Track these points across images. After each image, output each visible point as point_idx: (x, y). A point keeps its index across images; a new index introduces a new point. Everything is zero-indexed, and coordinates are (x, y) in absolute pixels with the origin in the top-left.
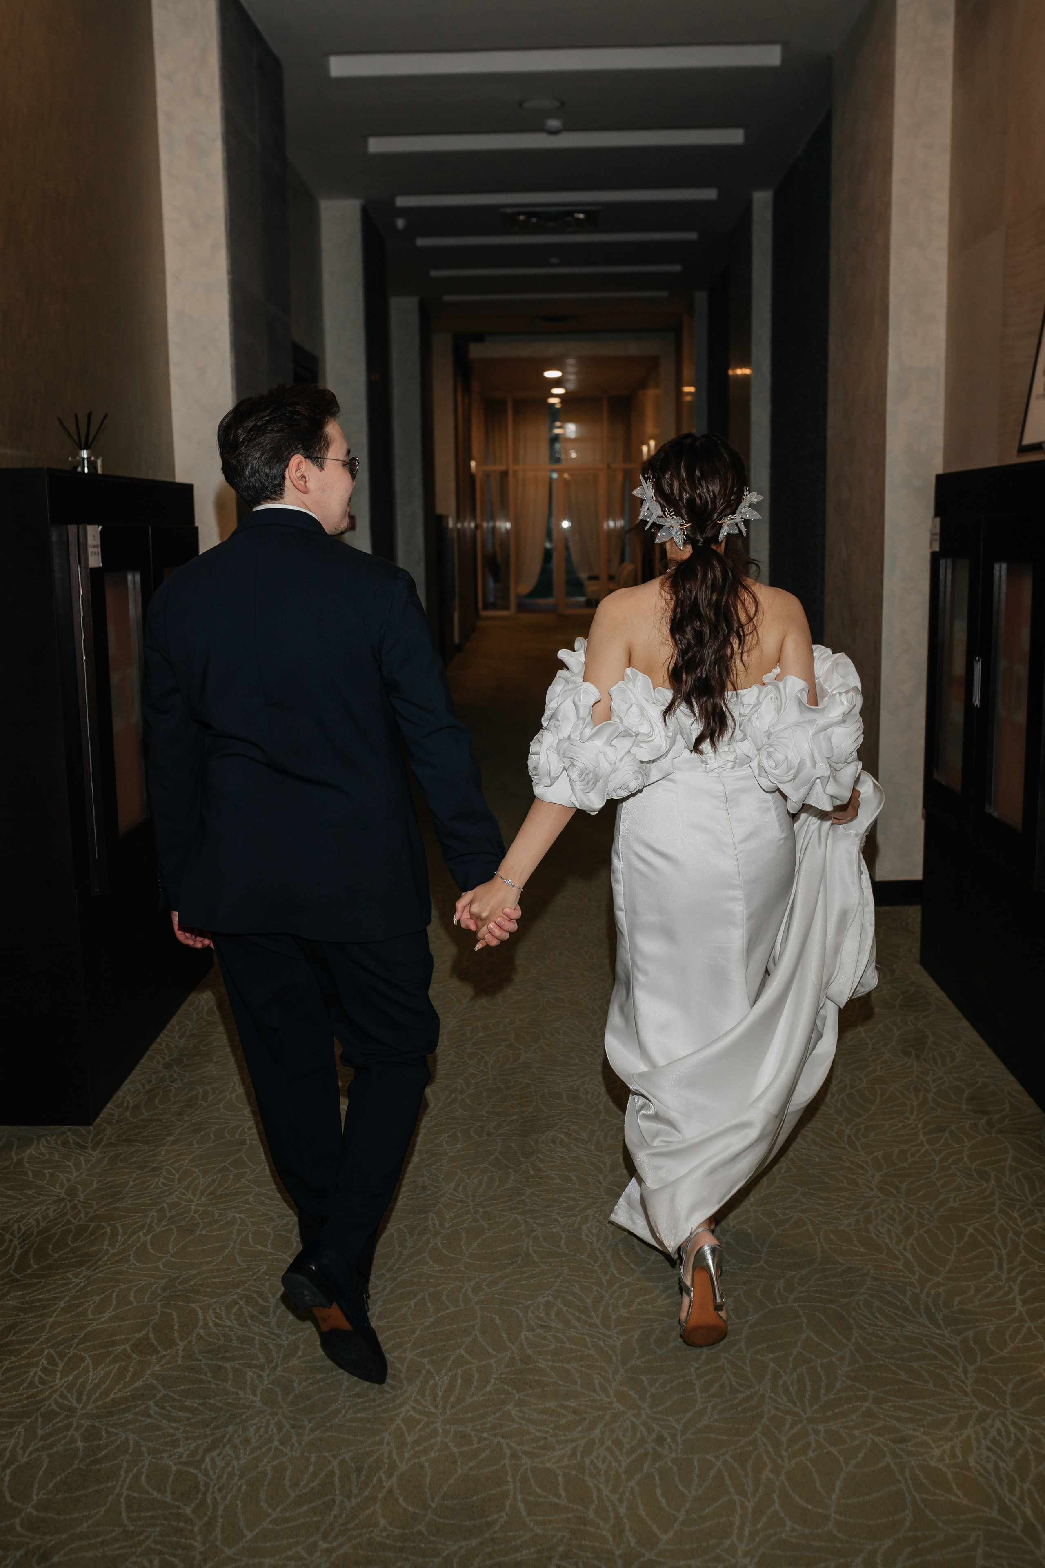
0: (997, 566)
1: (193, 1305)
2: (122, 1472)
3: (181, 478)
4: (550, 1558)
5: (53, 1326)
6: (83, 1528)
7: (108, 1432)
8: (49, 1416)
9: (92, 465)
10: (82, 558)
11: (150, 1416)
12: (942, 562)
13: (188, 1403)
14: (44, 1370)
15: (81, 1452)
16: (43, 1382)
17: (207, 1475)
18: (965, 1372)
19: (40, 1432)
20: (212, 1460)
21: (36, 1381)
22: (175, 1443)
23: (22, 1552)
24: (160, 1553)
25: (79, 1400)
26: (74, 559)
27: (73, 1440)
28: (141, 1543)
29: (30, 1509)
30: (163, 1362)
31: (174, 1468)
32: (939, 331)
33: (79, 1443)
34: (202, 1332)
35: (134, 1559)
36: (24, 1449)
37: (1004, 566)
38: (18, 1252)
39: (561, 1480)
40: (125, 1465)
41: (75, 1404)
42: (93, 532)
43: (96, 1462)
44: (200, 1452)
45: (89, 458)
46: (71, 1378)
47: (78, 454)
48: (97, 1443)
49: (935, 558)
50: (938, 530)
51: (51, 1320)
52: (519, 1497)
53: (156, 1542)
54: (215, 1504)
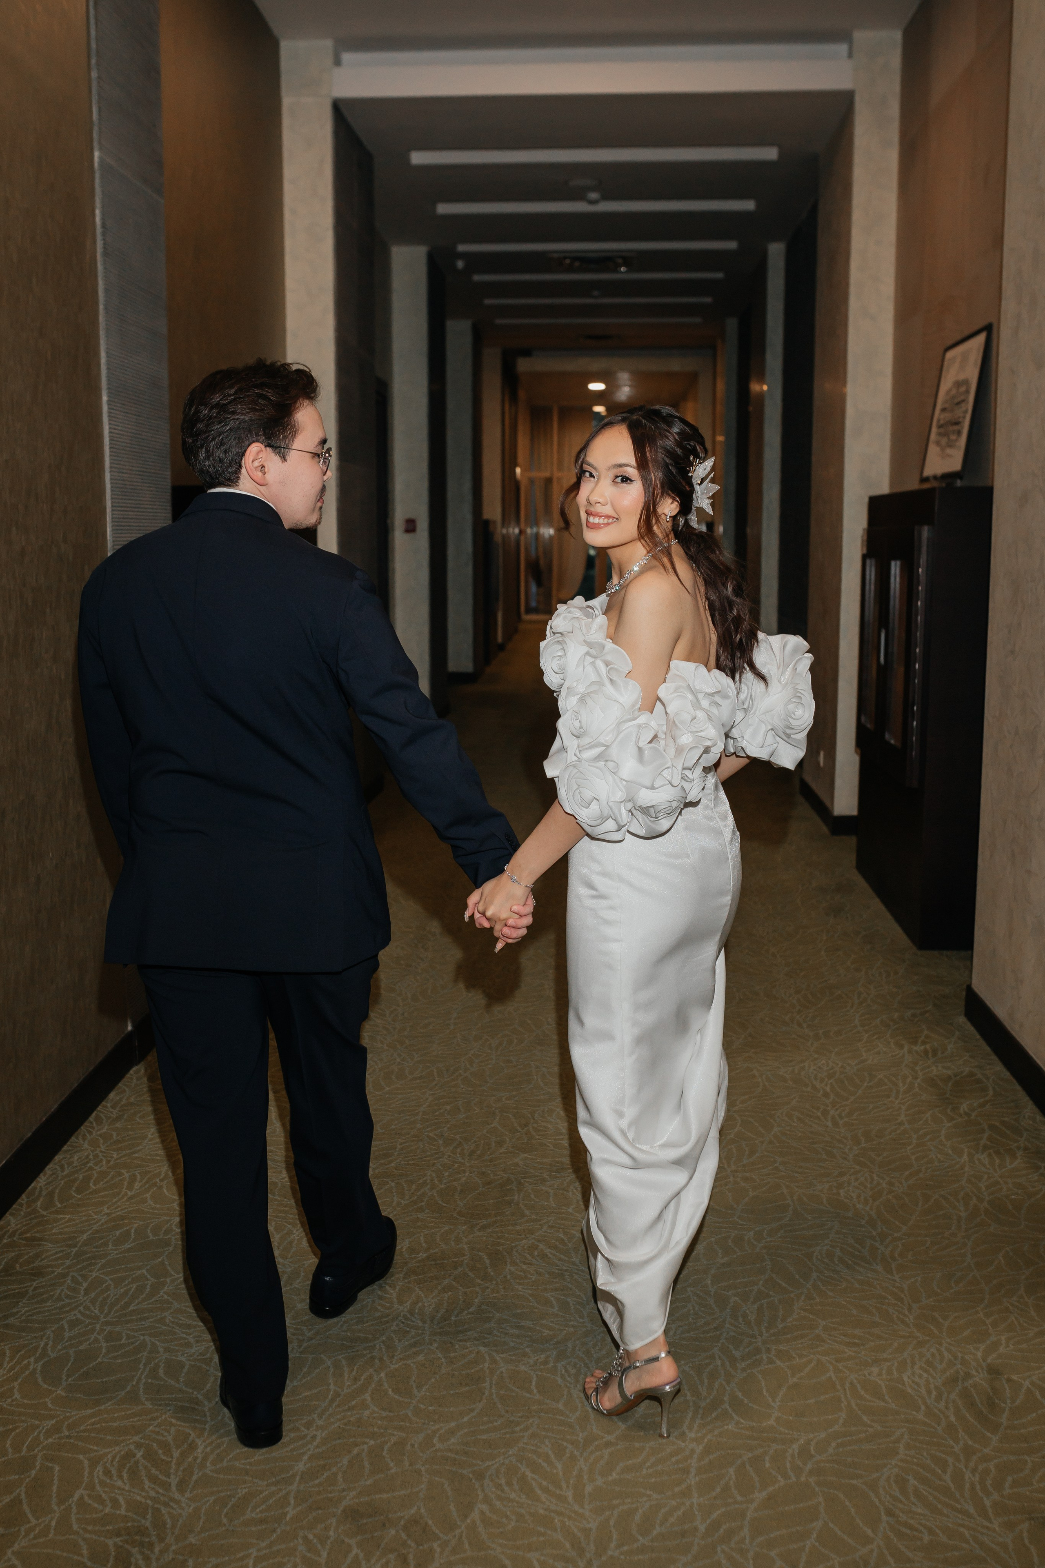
18: (812, 1044)
37: (898, 563)
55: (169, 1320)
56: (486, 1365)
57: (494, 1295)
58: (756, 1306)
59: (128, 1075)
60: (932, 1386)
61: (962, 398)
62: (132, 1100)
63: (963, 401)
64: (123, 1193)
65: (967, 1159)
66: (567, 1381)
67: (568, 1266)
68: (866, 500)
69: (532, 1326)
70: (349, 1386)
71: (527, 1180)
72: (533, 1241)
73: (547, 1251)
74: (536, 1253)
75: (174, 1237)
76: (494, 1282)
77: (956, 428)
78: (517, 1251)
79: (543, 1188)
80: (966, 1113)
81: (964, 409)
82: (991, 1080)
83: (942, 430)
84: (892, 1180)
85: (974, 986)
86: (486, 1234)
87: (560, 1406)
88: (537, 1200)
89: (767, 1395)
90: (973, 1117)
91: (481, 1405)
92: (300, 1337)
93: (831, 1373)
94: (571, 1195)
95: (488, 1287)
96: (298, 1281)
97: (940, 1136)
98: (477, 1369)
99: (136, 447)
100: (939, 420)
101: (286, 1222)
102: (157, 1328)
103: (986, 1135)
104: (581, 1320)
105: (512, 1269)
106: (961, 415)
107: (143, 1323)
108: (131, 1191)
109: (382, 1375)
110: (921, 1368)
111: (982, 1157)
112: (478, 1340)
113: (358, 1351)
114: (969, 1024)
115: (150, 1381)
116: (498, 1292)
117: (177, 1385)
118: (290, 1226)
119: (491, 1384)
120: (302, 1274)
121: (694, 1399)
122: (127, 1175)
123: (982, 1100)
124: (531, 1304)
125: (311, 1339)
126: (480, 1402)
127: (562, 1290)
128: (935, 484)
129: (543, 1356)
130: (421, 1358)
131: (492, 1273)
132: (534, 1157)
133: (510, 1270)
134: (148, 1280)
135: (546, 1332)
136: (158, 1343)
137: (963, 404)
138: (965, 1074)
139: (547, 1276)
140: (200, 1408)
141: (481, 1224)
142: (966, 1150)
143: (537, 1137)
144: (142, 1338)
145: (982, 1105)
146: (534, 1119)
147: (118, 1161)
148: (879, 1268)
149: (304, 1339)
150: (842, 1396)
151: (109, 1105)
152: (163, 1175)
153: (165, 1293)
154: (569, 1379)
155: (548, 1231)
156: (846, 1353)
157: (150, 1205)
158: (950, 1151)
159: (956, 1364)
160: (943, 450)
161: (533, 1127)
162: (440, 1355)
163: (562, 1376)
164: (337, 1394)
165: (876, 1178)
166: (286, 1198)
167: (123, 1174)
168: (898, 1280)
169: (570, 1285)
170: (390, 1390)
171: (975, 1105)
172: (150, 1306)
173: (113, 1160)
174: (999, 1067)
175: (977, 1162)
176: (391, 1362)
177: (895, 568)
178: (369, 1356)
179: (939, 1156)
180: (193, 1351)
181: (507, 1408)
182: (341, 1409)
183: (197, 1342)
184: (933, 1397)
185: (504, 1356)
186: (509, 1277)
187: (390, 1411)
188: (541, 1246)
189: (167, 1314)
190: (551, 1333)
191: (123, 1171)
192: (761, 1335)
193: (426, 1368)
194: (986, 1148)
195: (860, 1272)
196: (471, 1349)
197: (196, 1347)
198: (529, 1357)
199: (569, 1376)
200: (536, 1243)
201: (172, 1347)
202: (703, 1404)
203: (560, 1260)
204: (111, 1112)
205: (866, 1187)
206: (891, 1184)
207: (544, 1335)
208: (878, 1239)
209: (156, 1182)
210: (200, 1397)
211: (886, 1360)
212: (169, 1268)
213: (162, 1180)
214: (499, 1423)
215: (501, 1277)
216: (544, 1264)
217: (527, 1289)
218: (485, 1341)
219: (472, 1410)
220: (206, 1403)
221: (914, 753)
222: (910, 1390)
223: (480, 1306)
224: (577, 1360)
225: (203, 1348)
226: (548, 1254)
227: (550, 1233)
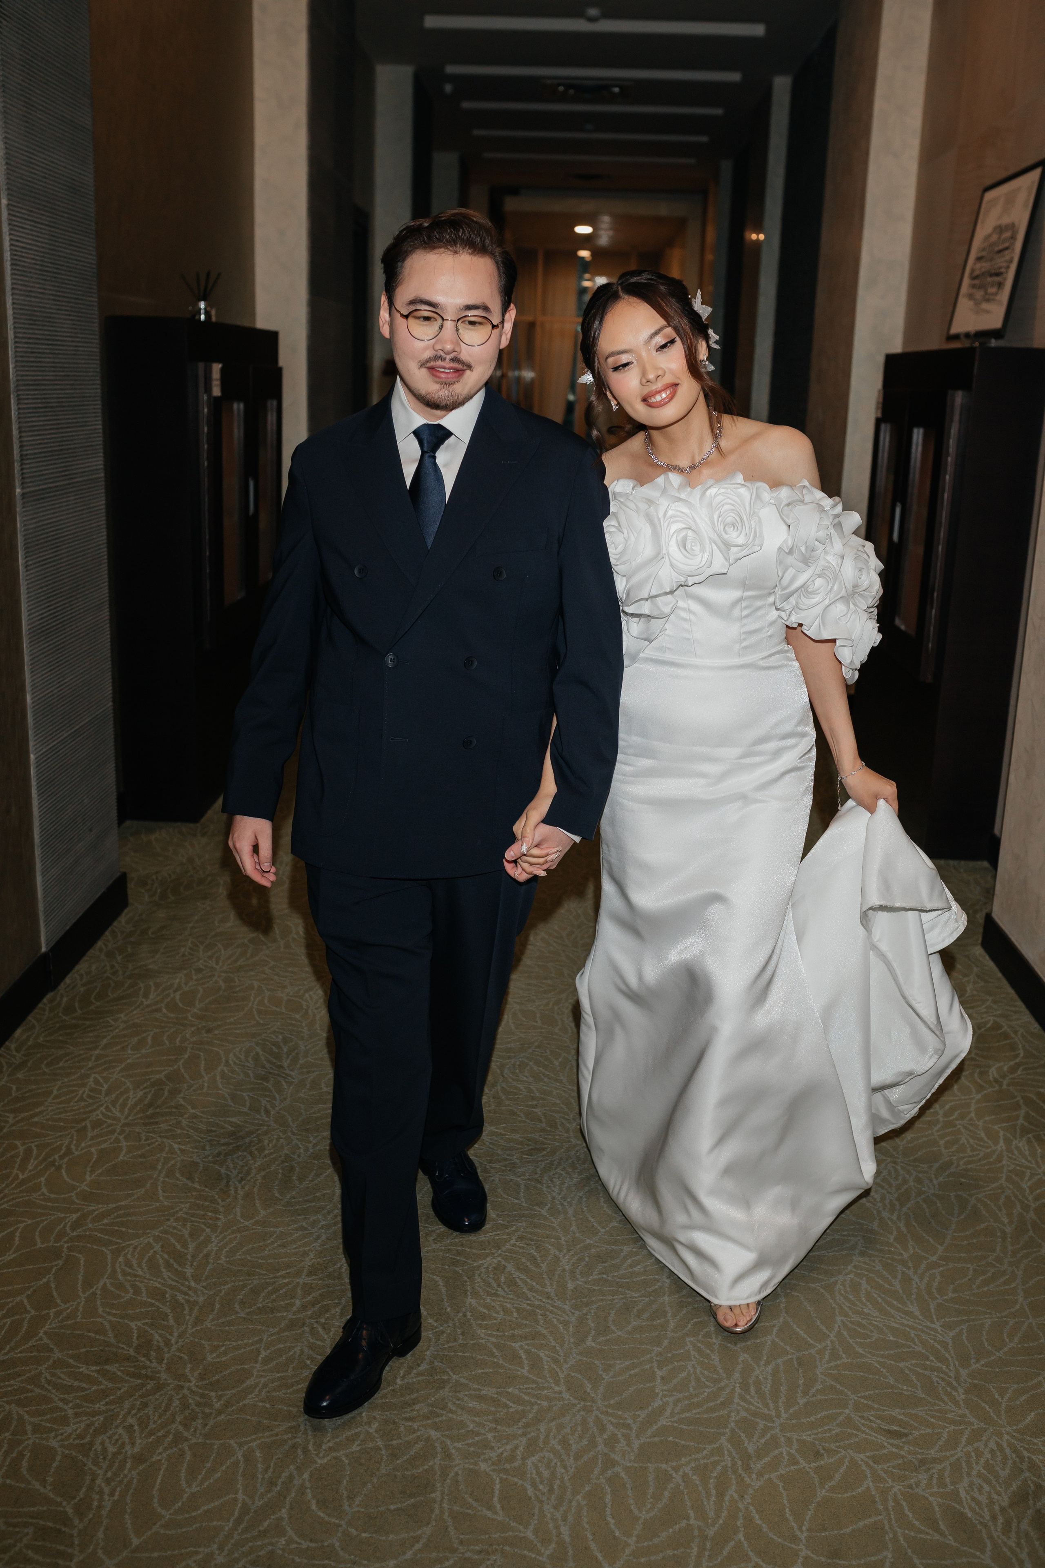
0: (915, 431)
1: (288, 923)
2: (252, 998)
3: (261, 323)
4: (529, 1047)
5: (192, 928)
6: (232, 1020)
7: (239, 980)
8: (199, 971)
9: (207, 313)
10: (208, 389)
11: (265, 974)
12: (883, 426)
13: (290, 969)
14: (190, 949)
15: (223, 987)
16: (192, 955)
17: (307, 1002)
19: (194, 977)
20: (310, 996)
21: (186, 953)
22: (285, 987)
23: (195, 1028)
24: (282, 1033)
25: (217, 963)
26: (201, 389)
27: (216, 982)
28: (269, 1029)
29: (195, 1010)
30: (271, 949)
31: (285, 998)
32: (906, 230)
33: (221, 983)
34: (295, 936)
35: (265, 1035)
36: (186, 984)
37: (921, 430)
38: (159, 891)
39: (538, 1015)
40: (253, 995)
41: (214, 965)
42: (217, 368)
43: (234, 992)
44: (302, 992)
45: (205, 309)
46: (210, 953)
47: (196, 305)
48: (233, 984)
49: (878, 422)
50: (881, 400)
51: (190, 925)
52: (511, 1021)
53: (278, 1028)
54: (314, 1015)
55: (46, 1378)
56: (437, 1460)
57: (451, 1345)
58: (770, 1368)
59: (40, 1005)
60: (997, 1508)
61: (1006, 245)
62: (40, 1040)
63: (1007, 248)
64: (13, 1175)
65: (1004, 1147)
66: (539, 1490)
67: (541, 1301)
68: (881, 360)
69: (496, 1396)
70: (262, 1496)
71: (494, 1165)
72: (500, 1259)
73: (517, 1274)
74: (503, 1280)
75: (66, 1245)
76: (450, 1324)
77: (996, 279)
78: (479, 1275)
79: (512, 1177)
80: (996, 1081)
81: (1007, 258)
82: (1019, 1033)
83: (976, 282)
84: (921, 1175)
85: (995, 916)
86: (443, 1248)
87: (530, 1534)
88: (505, 1196)
89: (791, 1518)
90: (1004, 1086)
91: (428, 1530)
92: (207, 1410)
93: (869, 1483)
94: (545, 1189)
95: (442, 1332)
96: (211, 1317)
97: (969, 1112)
98: (426, 1467)
99: (50, 265)
100: (973, 271)
101: (204, 1223)
102: (28, 1391)
103: (1022, 1112)
104: (557, 1389)
105: (473, 1302)
106: (1005, 264)
107: (12, 1382)
108: (23, 1174)
109: (306, 1476)
110: (980, 1475)
111: (1020, 1145)
112: (428, 1419)
113: (277, 1435)
114: (987, 957)
115: (8, 1481)
116: (455, 1340)
117: (42, 1490)
118: (208, 1230)
119: (442, 1494)
120: (217, 1306)
121: (699, 1523)
122: (21, 1149)
123: (1012, 1063)
124: (496, 1360)
125: (219, 1412)
126: (428, 1524)
127: (534, 1339)
128: (967, 344)
129: (508, 1447)
130: (355, 1447)
131: (449, 1309)
132: (503, 1132)
133: (471, 1305)
134: (28, 1312)
135: (514, 1407)
136: (26, 1417)
137: (1006, 252)
138: (989, 1025)
139: (515, 1315)
140: (67, 1530)
141: (438, 1231)
142: (1001, 1133)
143: (507, 1102)
144: (7, 1407)
145: (1013, 1070)
146: (503, 1076)
147: (14, 1128)
148: (914, 1309)
149: (211, 1413)
150: (886, 1522)
151: (13, 1046)
152: (64, 1149)
153: (45, 1333)
154: (541, 1487)
155: (518, 1243)
156: (884, 1447)
157: (43, 1194)
158: (983, 1135)
159: (1022, 1471)
160: (977, 304)
161: (503, 1088)
162: (380, 1443)
163: (534, 1485)
164: (245, 1509)
165: (902, 1172)
166: (206, 1187)
167: (17, 1147)
168: (939, 1329)
169: (542, 1330)
170: (314, 1502)
171: (1005, 1068)
172: (24, 1354)
173: (8, 1125)
174: (1027, 1017)
175: (1016, 1152)
176: (317, 1455)
177: (918, 435)
178: (290, 1443)
179: (971, 1141)
180: (69, 1430)
181: (462, 1537)
182: (248, 1536)
183: (76, 1415)
184: (1000, 1526)
185: (459, 1445)
186: (469, 1315)
187: (311, 1541)
188: (510, 1268)
189: (43, 1368)
190: (520, 1408)
191: (17, 1142)
192: (779, 1416)
193: (361, 1465)
194: (1024, 1131)
195: (893, 1316)
196: (419, 1433)
197: (74, 1424)
198: (492, 1448)
199: (542, 1482)
200: (503, 1262)
201: (43, 1423)
202: (711, 1533)
203: (531, 1289)
204: (14, 1056)
205: (890, 1185)
206: (919, 1181)
207: (511, 1410)
208: (910, 1264)
209: (55, 1160)
210: (70, 1511)
211: (935, 1460)
212: (55, 1293)
213: (61, 1157)
214: (451, 1562)
215: (461, 1314)
216: (512, 1296)
217: (493, 1336)
218: (437, 1420)
219: (417, 1539)
220: (76, 1522)
221: (930, 645)
222: (970, 1515)
223: (433, 1362)
224: (552, 1456)
225: (83, 1425)
226: (518, 1280)
227: (520, 1247)
